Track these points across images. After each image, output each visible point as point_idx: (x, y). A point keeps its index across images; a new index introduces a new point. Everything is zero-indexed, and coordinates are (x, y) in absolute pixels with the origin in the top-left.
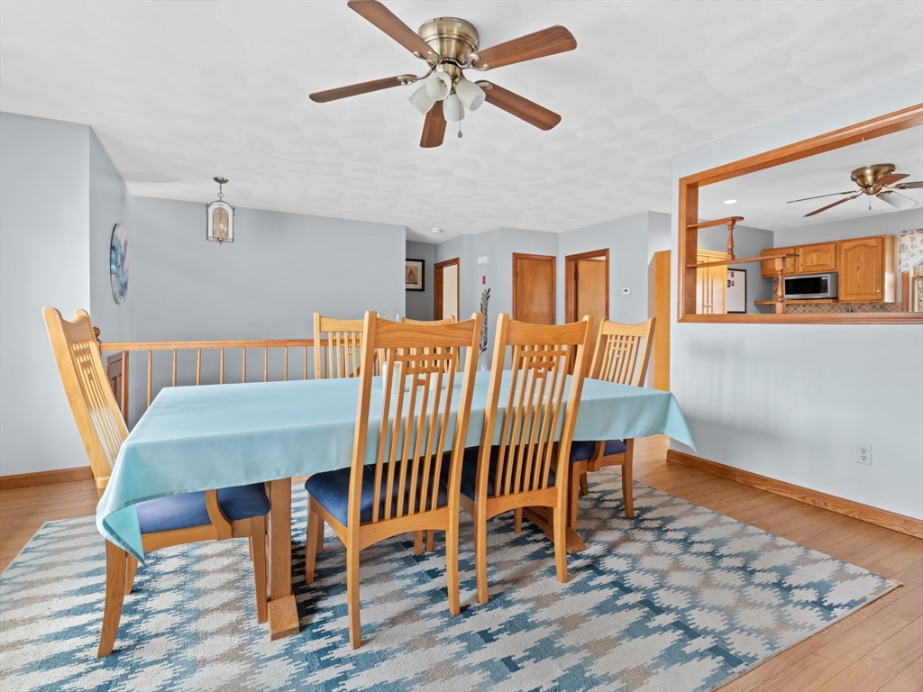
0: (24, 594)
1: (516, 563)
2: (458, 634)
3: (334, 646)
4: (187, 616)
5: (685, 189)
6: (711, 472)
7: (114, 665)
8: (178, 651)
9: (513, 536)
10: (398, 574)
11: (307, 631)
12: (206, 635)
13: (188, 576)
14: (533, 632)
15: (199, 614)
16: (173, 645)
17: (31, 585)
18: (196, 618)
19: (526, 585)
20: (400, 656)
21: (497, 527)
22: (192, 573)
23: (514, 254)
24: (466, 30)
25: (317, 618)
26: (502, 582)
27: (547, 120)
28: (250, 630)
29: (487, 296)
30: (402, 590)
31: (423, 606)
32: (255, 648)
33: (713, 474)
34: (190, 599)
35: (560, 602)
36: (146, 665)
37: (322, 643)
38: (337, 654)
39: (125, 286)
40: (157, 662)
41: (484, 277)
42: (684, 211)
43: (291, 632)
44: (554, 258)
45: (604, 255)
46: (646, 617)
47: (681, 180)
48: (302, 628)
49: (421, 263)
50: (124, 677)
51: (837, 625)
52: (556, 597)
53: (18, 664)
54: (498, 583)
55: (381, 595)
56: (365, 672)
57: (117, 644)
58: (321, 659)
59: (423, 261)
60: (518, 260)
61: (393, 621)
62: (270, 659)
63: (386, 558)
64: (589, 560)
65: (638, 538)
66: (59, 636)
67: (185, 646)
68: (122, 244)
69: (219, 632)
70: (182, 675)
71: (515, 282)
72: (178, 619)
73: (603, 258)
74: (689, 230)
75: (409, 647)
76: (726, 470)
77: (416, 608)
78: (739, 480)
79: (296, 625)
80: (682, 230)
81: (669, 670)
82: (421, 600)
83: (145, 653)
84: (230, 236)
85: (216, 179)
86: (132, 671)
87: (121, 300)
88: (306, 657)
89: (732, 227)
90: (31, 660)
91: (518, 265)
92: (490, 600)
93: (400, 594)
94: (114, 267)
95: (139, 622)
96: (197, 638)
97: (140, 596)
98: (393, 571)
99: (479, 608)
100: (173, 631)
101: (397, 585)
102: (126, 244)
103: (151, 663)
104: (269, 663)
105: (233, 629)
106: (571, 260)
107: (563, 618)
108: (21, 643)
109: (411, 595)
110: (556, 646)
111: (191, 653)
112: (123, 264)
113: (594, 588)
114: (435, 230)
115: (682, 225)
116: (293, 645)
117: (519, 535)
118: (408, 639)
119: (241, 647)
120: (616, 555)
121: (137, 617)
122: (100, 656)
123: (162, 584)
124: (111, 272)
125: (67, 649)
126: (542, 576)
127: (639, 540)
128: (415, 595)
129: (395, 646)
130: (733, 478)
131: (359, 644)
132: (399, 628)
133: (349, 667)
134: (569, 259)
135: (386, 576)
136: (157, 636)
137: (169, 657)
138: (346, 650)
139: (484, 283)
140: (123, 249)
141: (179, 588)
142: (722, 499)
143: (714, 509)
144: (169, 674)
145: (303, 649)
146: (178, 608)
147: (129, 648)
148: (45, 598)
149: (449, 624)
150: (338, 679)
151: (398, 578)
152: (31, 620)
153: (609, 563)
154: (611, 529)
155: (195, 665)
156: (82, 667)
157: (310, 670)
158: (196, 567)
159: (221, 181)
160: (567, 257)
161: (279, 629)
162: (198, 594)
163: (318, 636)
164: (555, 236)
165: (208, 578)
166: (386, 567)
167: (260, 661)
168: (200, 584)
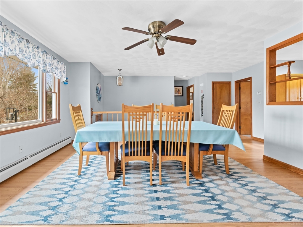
0: (71, 162)
1: (177, 178)
2: (149, 189)
3: (120, 184)
4: (95, 172)
5: (269, 52)
6: (281, 166)
7: (79, 177)
8: (91, 177)
9: (181, 171)
10: (143, 174)
11: (116, 180)
12: (97, 176)
13: (99, 165)
14: (169, 194)
15: (98, 172)
16: (90, 176)
17: (73, 161)
18: (96, 173)
19: (176, 184)
20: (132, 190)
21: (178, 168)
22: (100, 164)
23: (212, 82)
24: (160, 24)
25: (119, 178)
26: (169, 181)
27: (192, 42)
28: (105, 177)
29: (203, 97)
30: (141, 177)
31: (144, 182)
32: (104, 181)
33: (281, 167)
34: (97, 169)
35: (183, 190)
36: (84, 178)
37: (118, 183)
38: (119, 186)
39: (100, 98)
40: (86, 178)
41: (202, 91)
42: (268, 61)
43: (112, 179)
44: (230, 82)
45: (250, 80)
46: (208, 200)
47: (267, 49)
48: (115, 179)
49: (182, 87)
50: (80, 179)
51: (289, 223)
52: (183, 188)
53: (67, 173)
54: (168, 181)
55: (136, 177)
56: (123, 191)
57: (81, 174)
58: (115, 186)
59: (183, 86)
60: (214, 84)
61: (135, 183)
62: (106, 183)
63: (142, 170)
64: (201, 182)
65: (225, 180)
66: (74, 170)
67: (92, 177)
68: (99, 88)
69: (99, 176)
70: (90, 182)
71: (213, 92)
72: (93, 172)
73: (250, 81)
74: (270, 68)
75: (136, 189)
76: (287, 165)
77: (142, 182)
78: (293, 170)
79: (113, 178)
80: (268, 69)
81: (203, 214)
82: (145, 180)
83: (85, 176)
84: (122, 84)
85: (119, 70)
86: (82, 179)
87: (99, 102)
88: (113, 185)
89: (289, 66)
90: (68, 173)
91: (214, 86)
92: (162, 184)
93: (140, 178)
94: (97, 94)
95: (87, 171)
96: (95, 176)
97: (89, 166)
98: (142, 173)
99: (158, 186)
100: (91, 174)
101: (141, 176)
102: (100, 88)
103: (85, 178)
104: (105, 184)
105: (102, 176)
106: (237, 82)
107: (180, 194)
108: (68, 170)
109: (143, 179)
110: (173, 199)
111: (92, 178)
112: (100, 93)
113: (197, 189)
114: (184, 76)
115: (268, 66)
116: (111, 182)
117: (183, 172)
118: (136, 187)
119: (102, 180)
120: (212, 183)
121: (87, 170)
122: (78, 175)
123: (94, 165)
124: (97, 95)
125: (74, 173)
126: (182, 183)
127: (225, 181)
128: (144, 179)
129: (133, 188)
130: (290, 169)
131: (124, 185)
132: (136, 185)
133: (120, 189)
134: (236, 82)
135: (140, 173)
136: (88, 174)
137: (89, 178)
138: (122, 186)
139: (202, 93)
140: (100, 89)
141: (96, 166)
142: (277, 175)
143: (268, 178)
144: (87, 181)
145: (113, 183)
146: (94, 170)
147: (83, 175)
148: (74, 163)
149: (148, 187)
150: (117, 190)
151: (142, 174)
152: (71, 167)
153: (208, 185)
154: (217, 176)
155: (92, 181)
156: (75, 176)
157: (112, 187)
158: (101, 163)
159: (120, 70)
160: (235, 81)
161: (110, 178)
162: (99, 168)
163: (118, 181)
164: (231, 74)
165: (102, 166)
166: (141, 171)
167: (104, 183)
168: (100, 167)
